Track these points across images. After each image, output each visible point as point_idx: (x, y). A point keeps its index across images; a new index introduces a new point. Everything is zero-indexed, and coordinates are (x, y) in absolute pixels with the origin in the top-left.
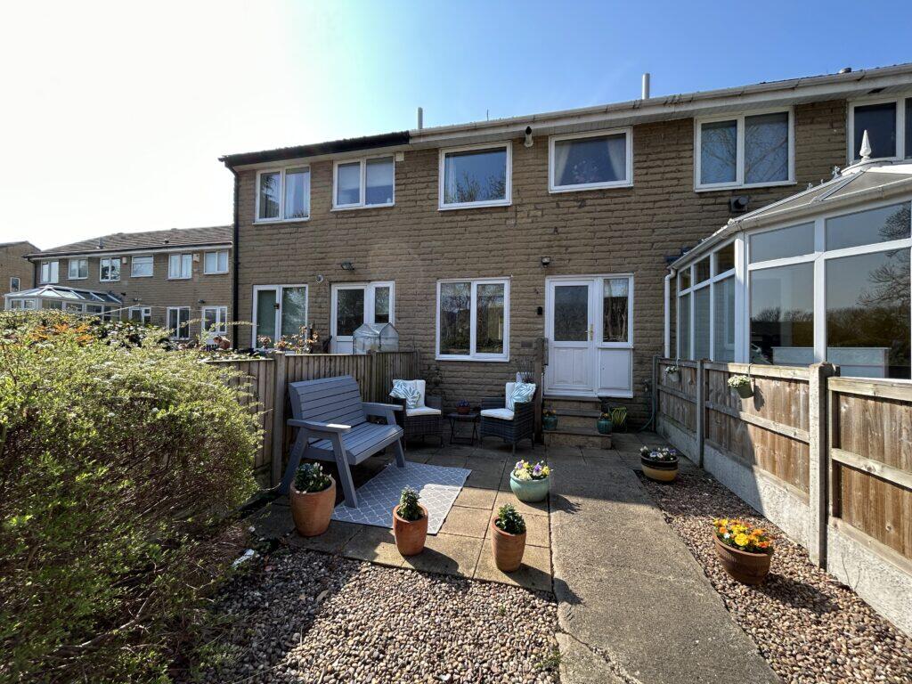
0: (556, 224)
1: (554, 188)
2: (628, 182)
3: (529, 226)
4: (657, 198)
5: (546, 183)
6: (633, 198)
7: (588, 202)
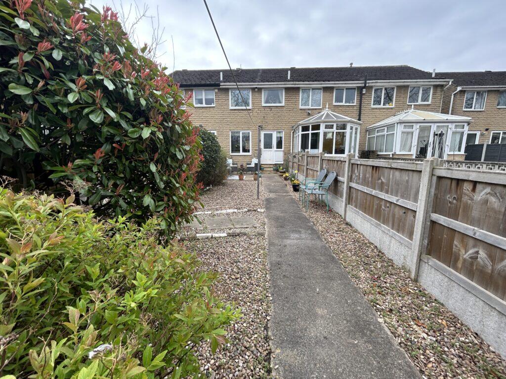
0: (264, 115)
1: (264, 105)
2: (283, 104)
3: (256, 115)
4: (290, 109)
5: (261, 103)
6: (284, 109)
7: (273, 109)
